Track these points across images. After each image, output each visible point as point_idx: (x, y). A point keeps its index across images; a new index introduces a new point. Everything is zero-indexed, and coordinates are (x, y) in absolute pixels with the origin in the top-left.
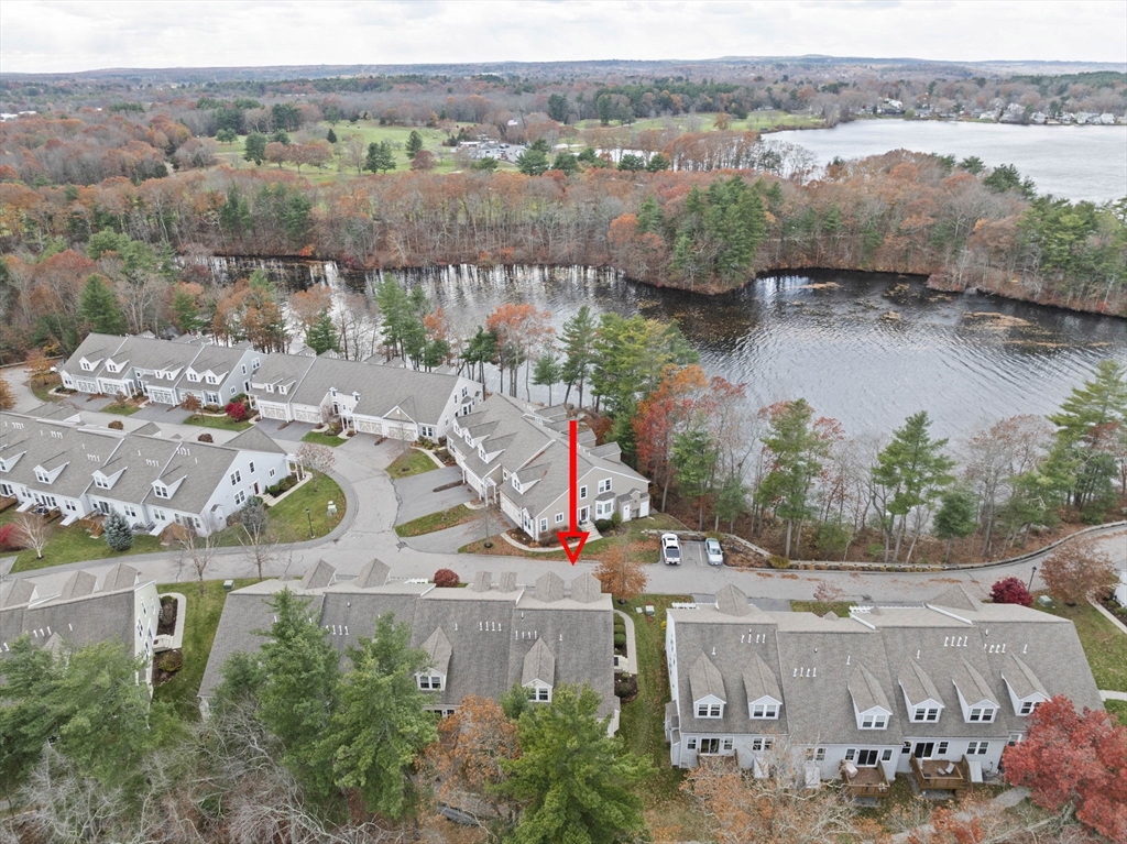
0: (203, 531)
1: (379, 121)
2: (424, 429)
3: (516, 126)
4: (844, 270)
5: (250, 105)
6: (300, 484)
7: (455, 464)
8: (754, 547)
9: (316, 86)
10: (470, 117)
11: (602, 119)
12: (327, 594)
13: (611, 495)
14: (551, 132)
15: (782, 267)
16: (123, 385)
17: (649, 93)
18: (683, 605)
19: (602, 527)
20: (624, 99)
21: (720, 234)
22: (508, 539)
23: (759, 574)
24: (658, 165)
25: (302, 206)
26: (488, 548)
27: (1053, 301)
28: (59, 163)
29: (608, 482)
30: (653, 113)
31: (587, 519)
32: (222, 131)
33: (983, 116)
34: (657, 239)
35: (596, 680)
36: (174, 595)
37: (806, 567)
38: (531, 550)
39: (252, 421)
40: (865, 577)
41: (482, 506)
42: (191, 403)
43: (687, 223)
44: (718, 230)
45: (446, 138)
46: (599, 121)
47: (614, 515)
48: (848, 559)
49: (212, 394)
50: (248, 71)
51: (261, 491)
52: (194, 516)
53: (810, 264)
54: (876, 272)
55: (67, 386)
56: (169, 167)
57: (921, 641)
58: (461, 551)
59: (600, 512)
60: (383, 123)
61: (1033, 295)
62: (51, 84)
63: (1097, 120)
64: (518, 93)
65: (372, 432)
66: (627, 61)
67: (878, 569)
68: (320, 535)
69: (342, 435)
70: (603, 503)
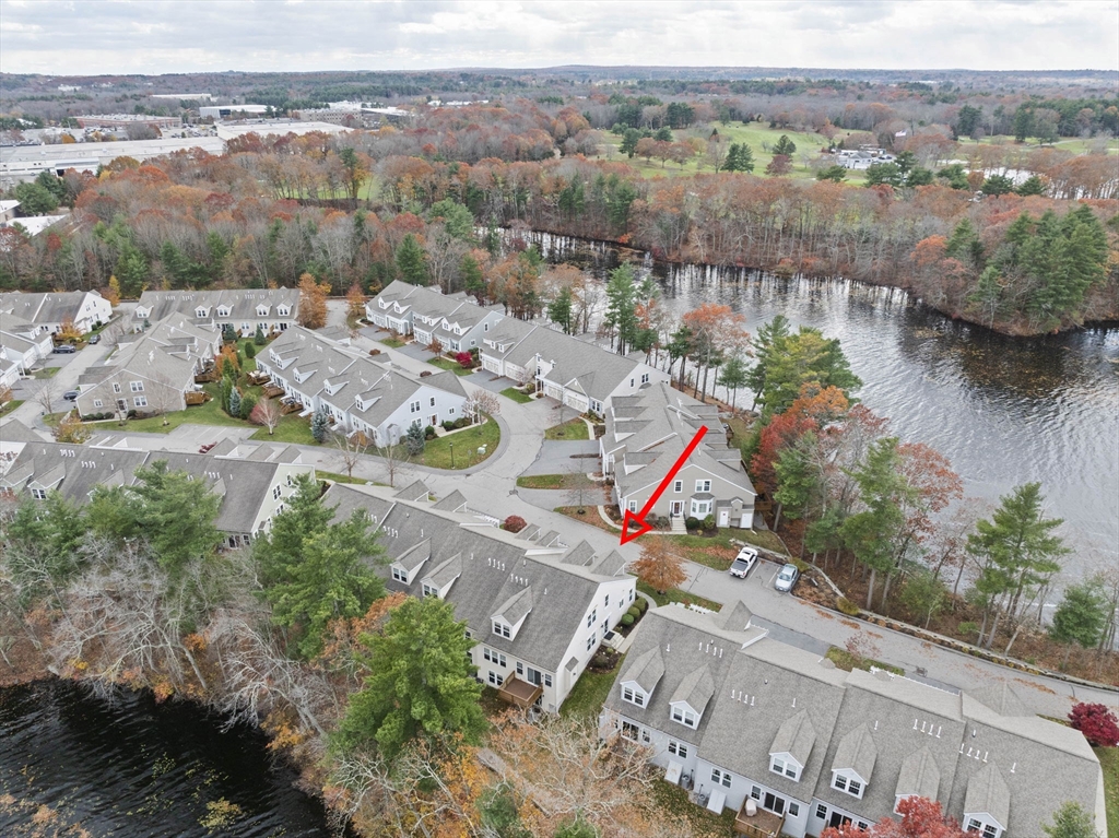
0: (380, 443)
1: (769, 124)
2: (594, 403)
3: (905, 137)
5: (651, 102)
6: (474, 425)
8: (834, 587)
9: (732, 87)
10: (867, 125)
11: (1018, 136)
12: (397, 503)
13: (710, 496)
14: (931, 145)
16: (400, 325)
17: (1089, 109)
18: (700, 609)
19: (692, 525)
20: (1054, 114)
21: (1035, 268)
22: (601, 510)
23: (819, 612)
24: (1031, 188)
25: (627, 197)
26: (581, 514)
28: (469, 144)
29: (708, 483)
30: (1087, 132)
31: (681, 514)
32: (617, 125)
34: (961, 265)
35: (556, 637)
36: (329, 481)
37: (876, 621)
39: (474, 370)
40: (937, 651)
41: (599, 479)
42: (436, 347)
43: (1004, 252)
44: (1035, 264)
45: (827, 145)
46: (1013, 138)
47: (709, 517)
48: (931, 629)
49: (455, 342)
50: (685, 71)
51: (438, 423)
52: (374, 429)
55: (369, 319)
56: (558, 152)
57: (889, 714)
58: (556, 510)
59: (694, 510)
60: (773, 126)
62: (515, 78)
64: (932, 103)
65: (555, 398)
66: (1104, 72)
67: (959, 649)
68: (459, 467)
69: (532, 396)
70: (698, 503)
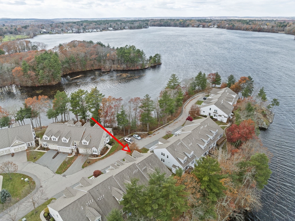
2: (29, 144)
4: (80, 72)
7: (49, 149)
8: (142, 132)
12: (89, 191)
15: (65, 74)
19: (110, 144)
22: (91, 158)
23: (149, 137)
26: (89, 163)
27: (128, 69)
31: (105, 143)
33: (69, 32)
34: (33, 72)
38: (100, 157)
41: (73, 155)
44: (50, 67)
53: (71, 72)
54: (87, 71)
57: (198, 130)
58: (83, 168)
61: (124, 68)
63: (93, 31)
65: (5, 154)
